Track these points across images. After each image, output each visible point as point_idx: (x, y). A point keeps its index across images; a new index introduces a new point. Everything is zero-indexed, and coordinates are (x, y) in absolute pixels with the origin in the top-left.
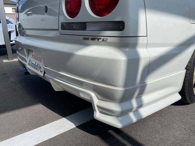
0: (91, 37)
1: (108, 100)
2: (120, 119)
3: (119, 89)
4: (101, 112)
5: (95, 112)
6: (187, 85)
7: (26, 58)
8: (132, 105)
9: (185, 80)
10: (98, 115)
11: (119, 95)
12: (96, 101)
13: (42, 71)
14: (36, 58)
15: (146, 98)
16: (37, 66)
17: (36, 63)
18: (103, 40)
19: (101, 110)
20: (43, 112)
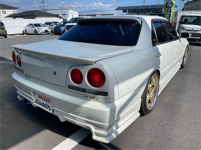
0: (89, 97)
1: (100, 129)
2: (107, 138)
3: (107, 124)
4: (96, 135)
5: (93, 136)
6: (143, 106)
7: (33, 98)
8: (113, 130)
9: (141, 103)
10: (95, 137)
11: (107, 127)
12: (94, 130)
13: (50, 109)
14: (44, 99)
15: (120, 123)
16: (45, 105)
17: (44, 103)
18: (97, 99)
19: (96, 134)
20: (51, 135)
